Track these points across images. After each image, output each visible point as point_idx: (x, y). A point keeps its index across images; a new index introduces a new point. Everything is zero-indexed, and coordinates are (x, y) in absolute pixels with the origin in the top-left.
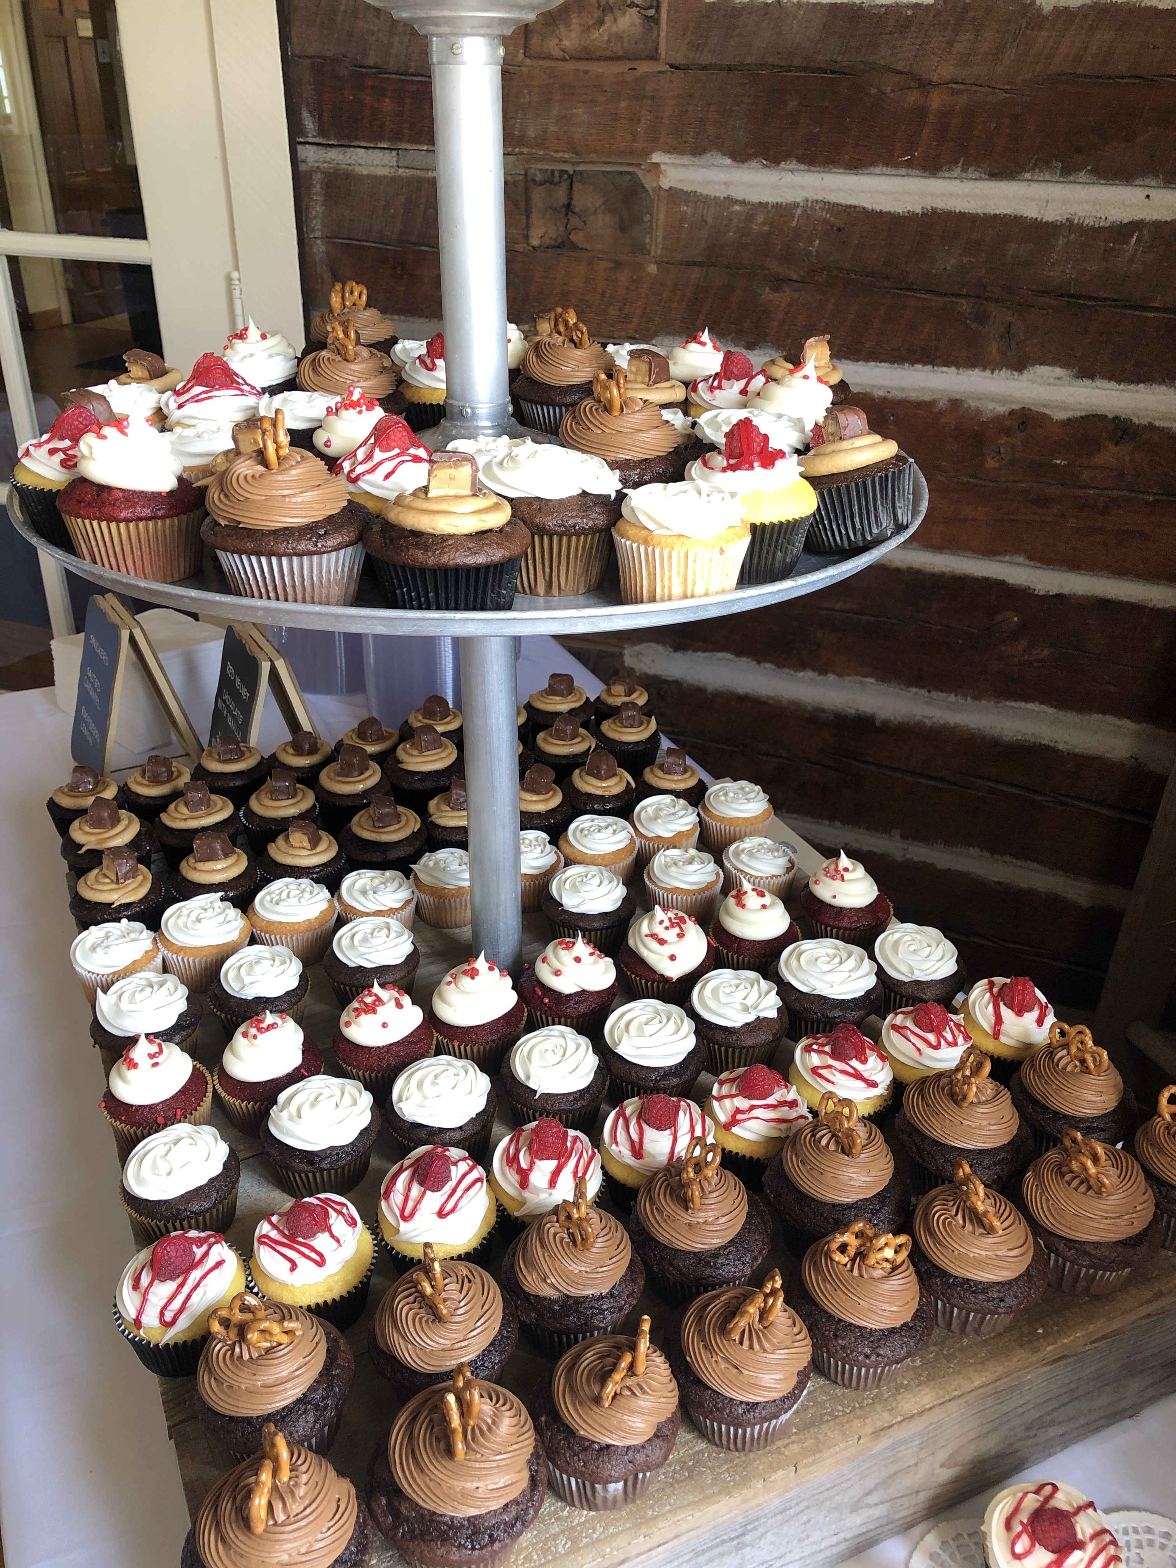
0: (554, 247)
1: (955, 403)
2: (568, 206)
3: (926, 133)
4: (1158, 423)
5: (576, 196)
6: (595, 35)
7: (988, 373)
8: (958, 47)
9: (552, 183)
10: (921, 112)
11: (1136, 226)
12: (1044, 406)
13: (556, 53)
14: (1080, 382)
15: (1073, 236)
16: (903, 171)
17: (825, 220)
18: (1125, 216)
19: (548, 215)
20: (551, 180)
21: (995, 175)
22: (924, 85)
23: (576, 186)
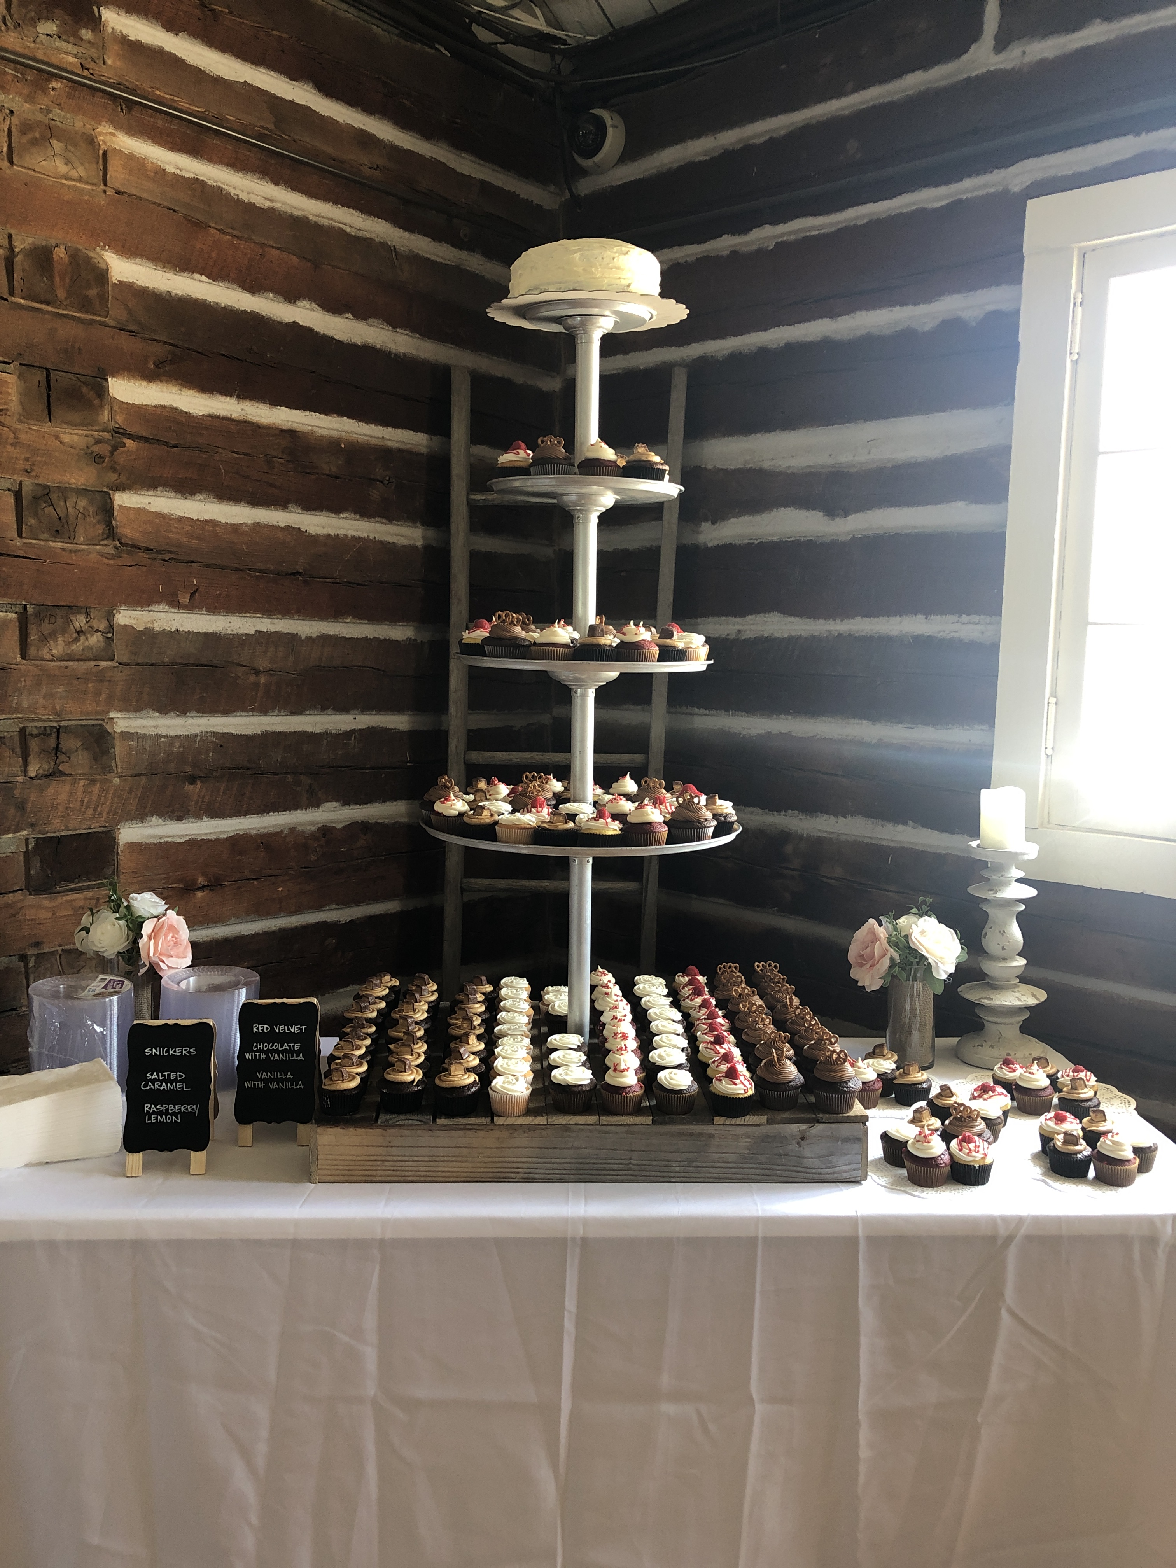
0: (46, 776)
1: (292, 830)
2: (57, 749)
3: (260, 694)
4: (379, 821)
5: (62, 741)
6: (74, 647)
7: (304, 811)
8: (269, 654)
9: (44, 735)
10: (257, 685)
11: (353, 731)
12: (332, 822)
13: (49, 657)
14: (344, 808)
15: (329, 739)
16: (251, 714)
17: (212, 742)
18: (348, 728)
19: (42, 755)
20: (44, 733)
21: (293, 713)
22: (257, 672)
23: (62, 735)
